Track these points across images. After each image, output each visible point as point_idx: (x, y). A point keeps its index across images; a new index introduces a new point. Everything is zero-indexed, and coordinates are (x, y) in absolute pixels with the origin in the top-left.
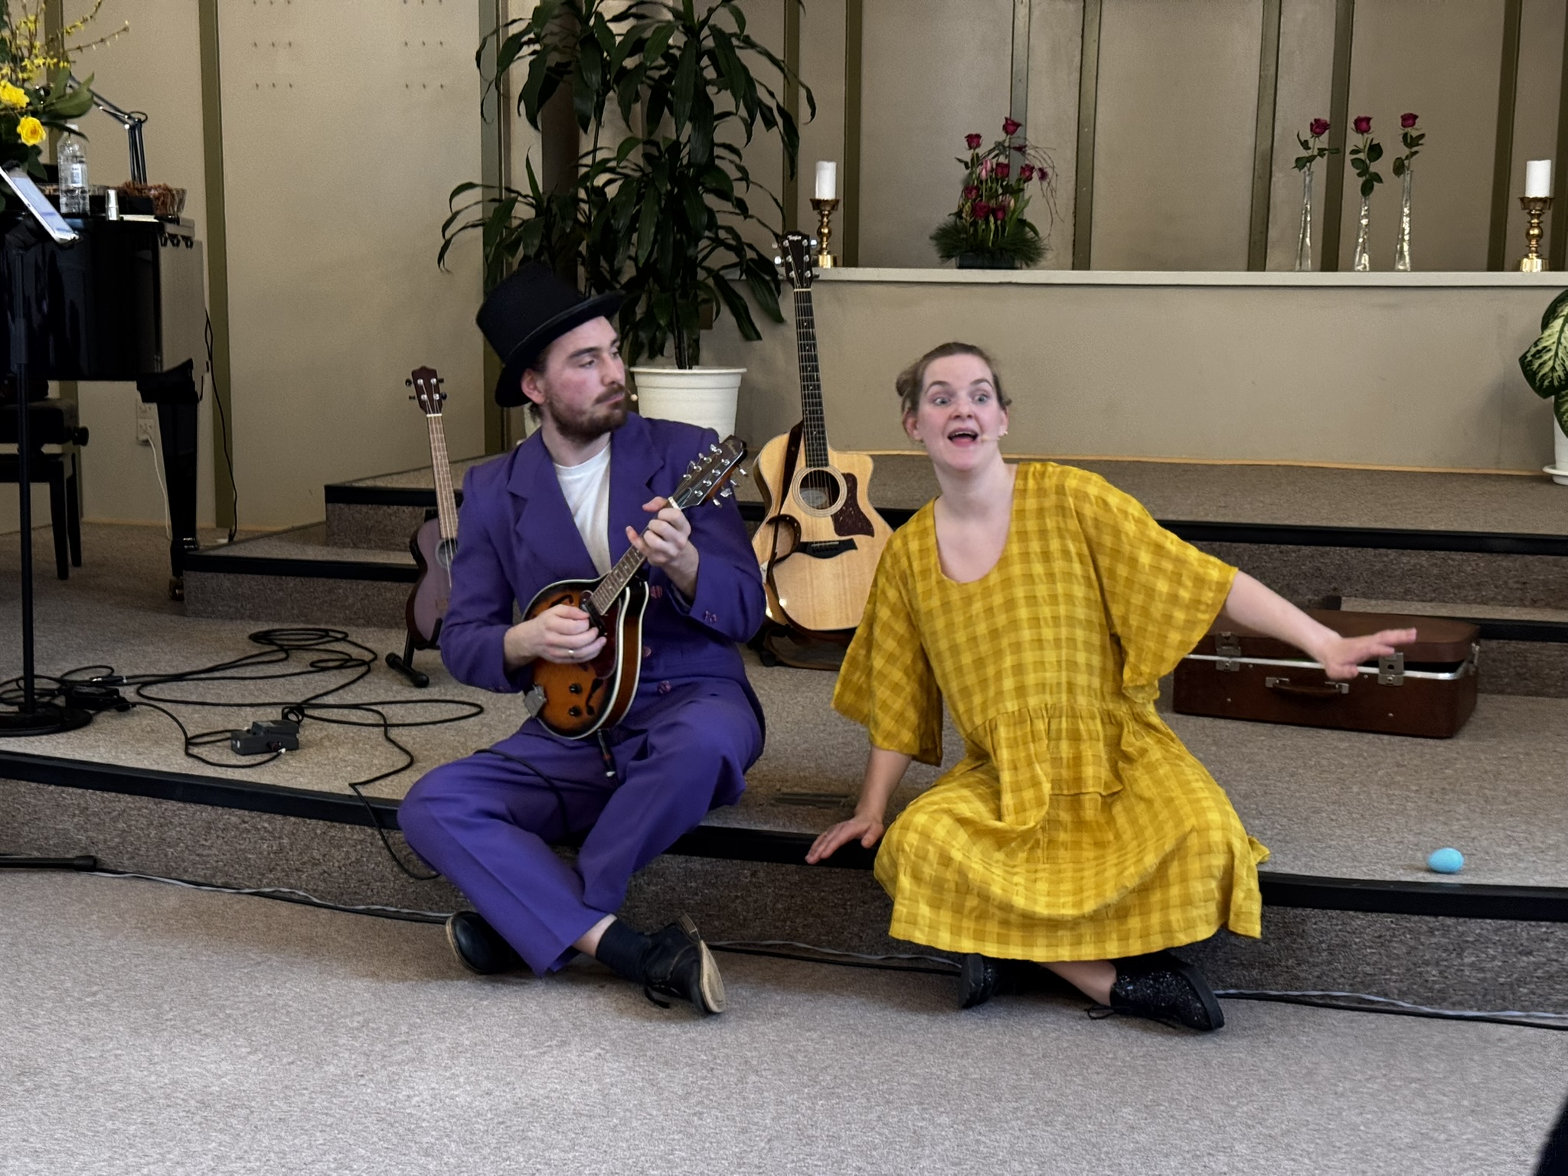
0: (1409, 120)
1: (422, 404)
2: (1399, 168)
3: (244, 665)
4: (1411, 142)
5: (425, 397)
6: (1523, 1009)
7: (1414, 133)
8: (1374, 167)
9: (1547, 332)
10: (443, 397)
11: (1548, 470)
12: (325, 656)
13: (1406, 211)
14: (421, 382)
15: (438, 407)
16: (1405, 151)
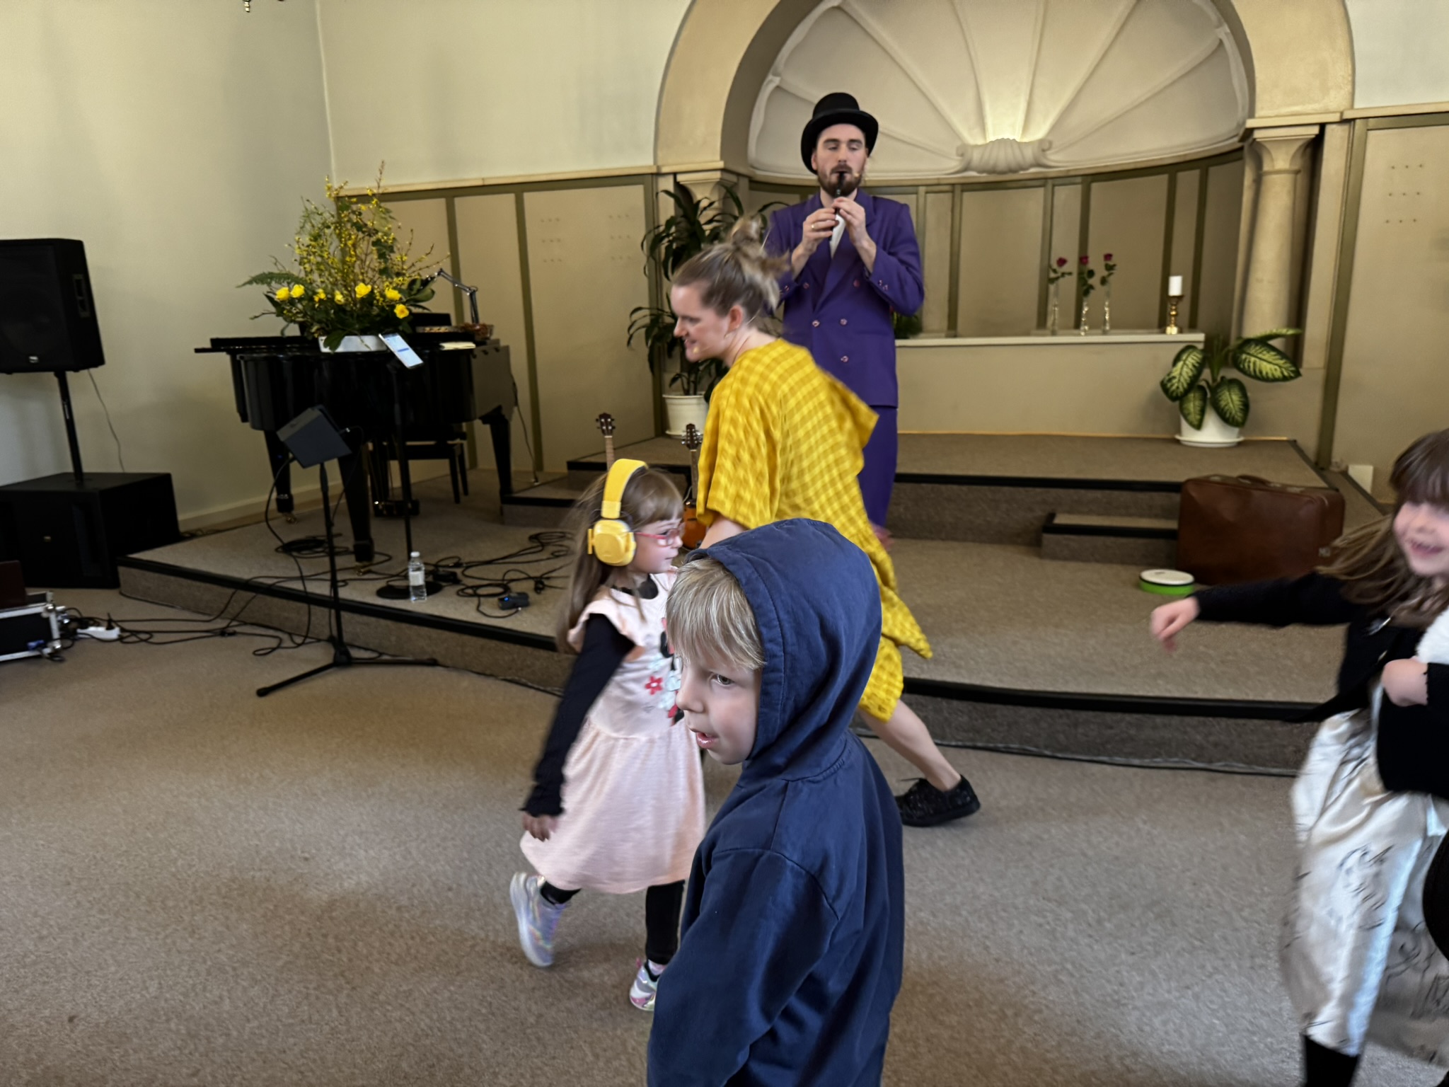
0: (1108, 257)
1: (603, 431)
2: (1104, 281)
3: (523, 555)
4: (1110, 268)
5: (604, 428)
6: (1109, 755)
7: (1111, 263)
8: (1091, 281)
9: (1175, 369)
10: (613, 428)
11: (1178, 437)
12: (560, 548)
13: (1107, 303)
14: (603, 420)
15: (610, 432)
16: (1105, 273)
